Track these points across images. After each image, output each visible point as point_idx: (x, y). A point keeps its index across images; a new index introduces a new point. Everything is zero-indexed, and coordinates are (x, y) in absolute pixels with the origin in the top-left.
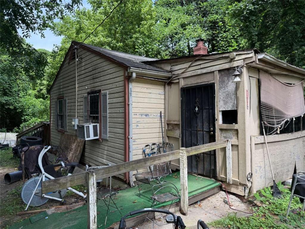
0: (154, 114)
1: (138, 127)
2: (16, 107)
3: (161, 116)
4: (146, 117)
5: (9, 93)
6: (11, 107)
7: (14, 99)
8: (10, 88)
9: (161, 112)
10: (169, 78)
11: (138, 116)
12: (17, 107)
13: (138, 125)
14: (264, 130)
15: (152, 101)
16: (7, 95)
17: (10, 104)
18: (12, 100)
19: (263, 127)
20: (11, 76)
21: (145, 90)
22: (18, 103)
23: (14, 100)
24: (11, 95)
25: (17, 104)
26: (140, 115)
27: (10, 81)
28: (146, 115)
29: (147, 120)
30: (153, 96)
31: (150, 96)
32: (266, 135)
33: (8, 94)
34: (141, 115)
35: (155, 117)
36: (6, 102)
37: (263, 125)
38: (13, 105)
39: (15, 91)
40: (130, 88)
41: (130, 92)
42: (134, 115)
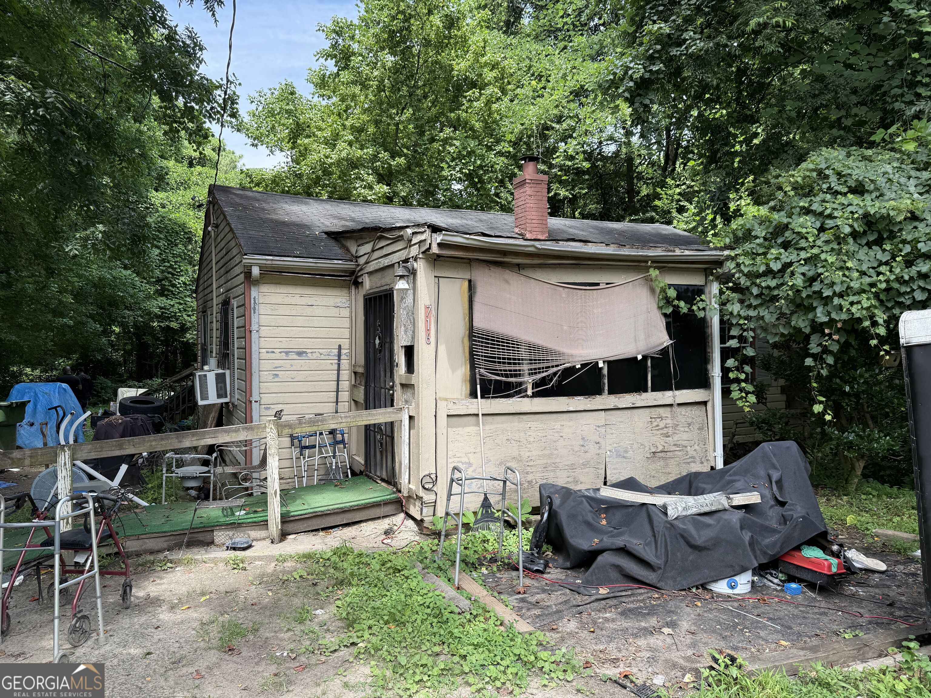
0: (321, 351)
1: (276, 380)
2: (185, 325)
3: (339, 355)
4: (297, 357)
5: (170, 288)
6: (174, 325)
7: (181, 304)
8: (173, 274)
9: (340, 346)
10: (352, 273)
11: (277, 356)
12: (189, 325)
13: (277, 375)
14: (478, 386)
15: (317, 322)
16: (166, 293)
17: (172, 317)
18: (176, 305)
19: (478, 381)
20: (176, 245)
21: (297, 300)
22: (190, 313)
23: (181, 307)
24: (174, 294)
25: (189, 316)
26: (284, 354)
27: (172, 259)
28: (300, 354)
29: (299, 363)
30: (318, 311)
31: (309, 311)
32: (482, 397)
33: (168, 290)
34: (287, 353)
35: (322, 357)
36: (163, 313)
37: (478, 376)
38: (177, 320)
39: (184, 283)
40: (252, 297)
41: (252, 306)
42: (267, 352)
